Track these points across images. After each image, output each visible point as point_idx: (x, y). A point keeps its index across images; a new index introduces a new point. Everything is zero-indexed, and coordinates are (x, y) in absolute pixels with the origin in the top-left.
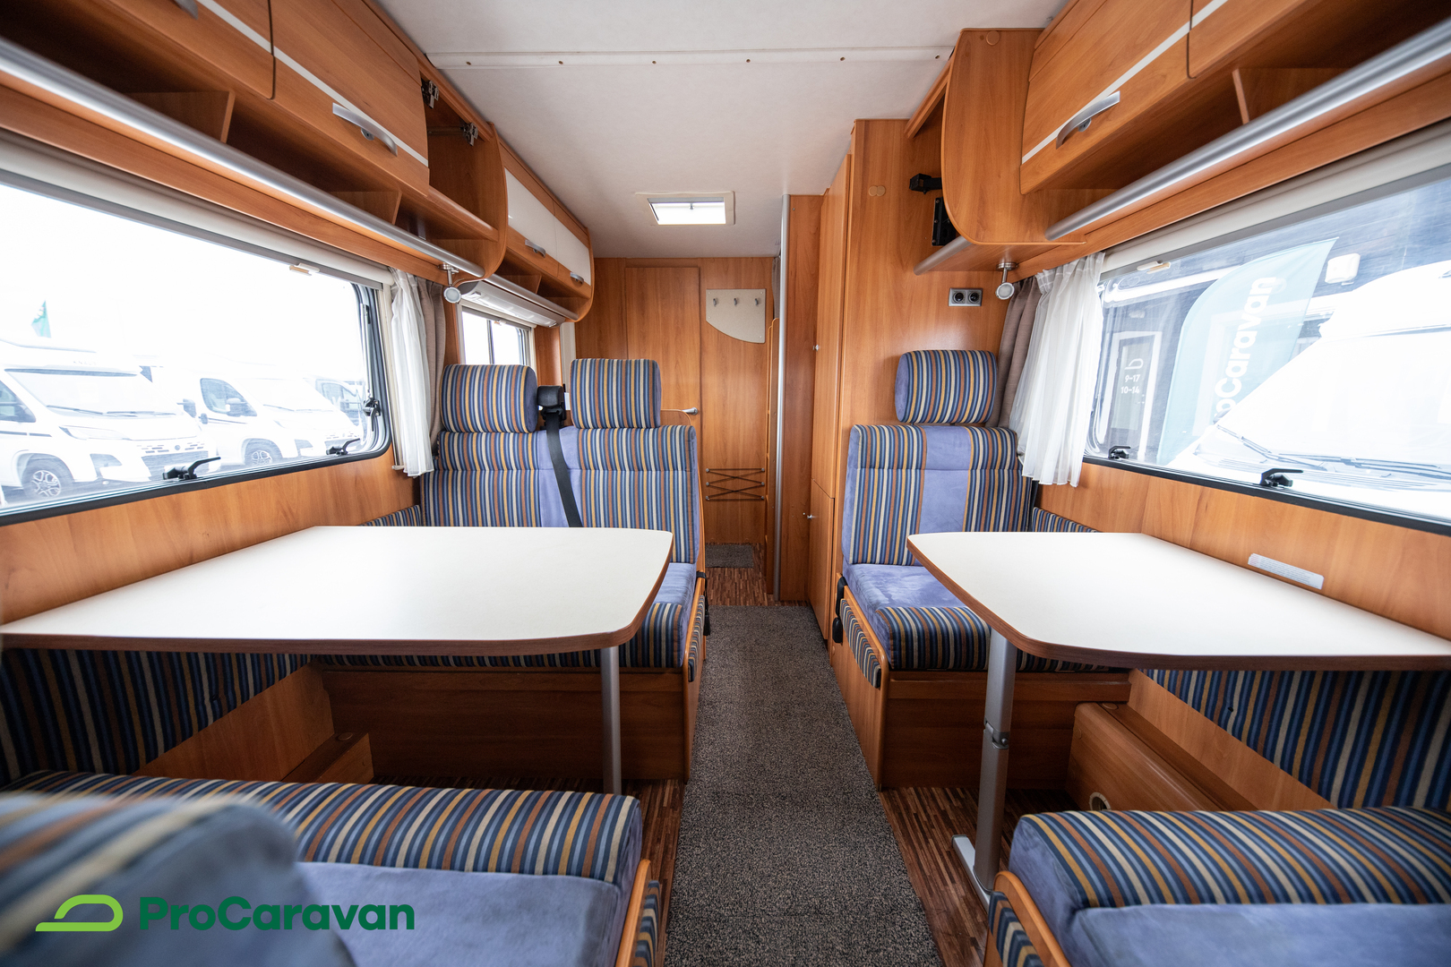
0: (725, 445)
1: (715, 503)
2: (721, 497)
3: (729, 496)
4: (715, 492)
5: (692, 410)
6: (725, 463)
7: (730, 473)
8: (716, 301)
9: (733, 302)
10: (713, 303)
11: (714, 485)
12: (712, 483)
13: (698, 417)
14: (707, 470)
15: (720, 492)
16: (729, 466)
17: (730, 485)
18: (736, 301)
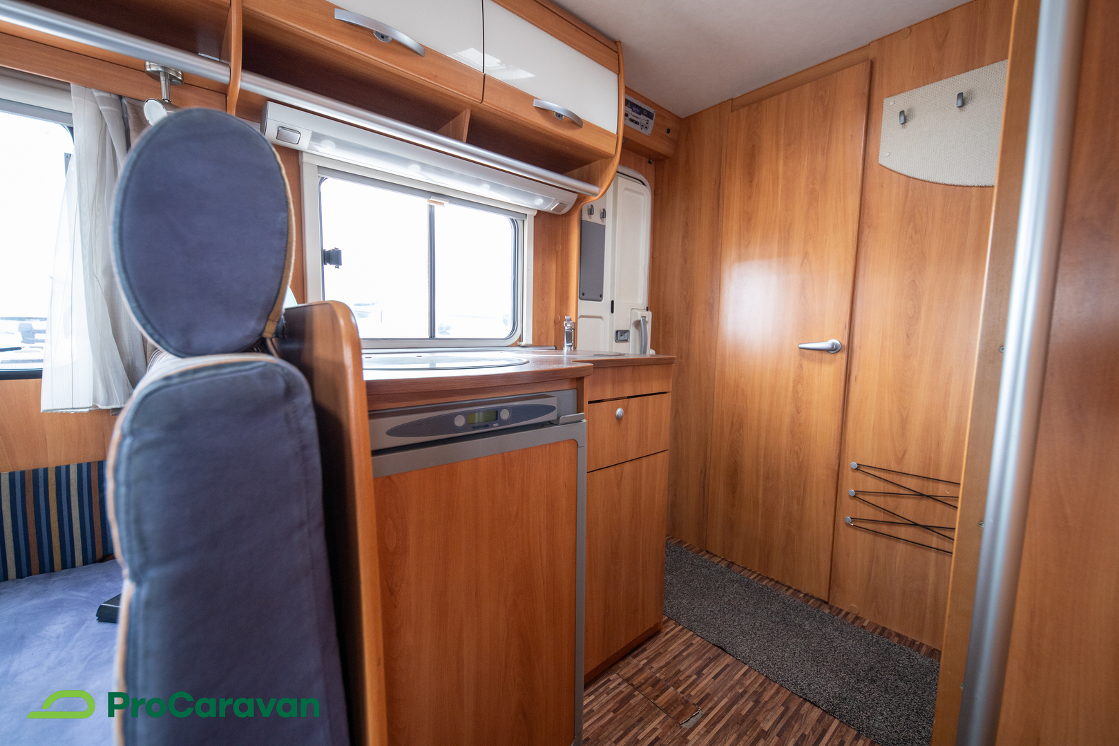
0: (904, 422)
1: (869, 537)
2: (884, 529)
3: (904, 532)
4: (869, 513)
5: (826, 345)
6: (900, 460)
7: (912, 484)
8: (905, 117)
9: (955, 102)
10: (897, 120)
11: (867, 498)
12: (864, 493)
13: (841, 357)
14: (854, 464)
15: (881, 516)
16: (912, 464)
17: (908, 508)
18: (963, 100)
